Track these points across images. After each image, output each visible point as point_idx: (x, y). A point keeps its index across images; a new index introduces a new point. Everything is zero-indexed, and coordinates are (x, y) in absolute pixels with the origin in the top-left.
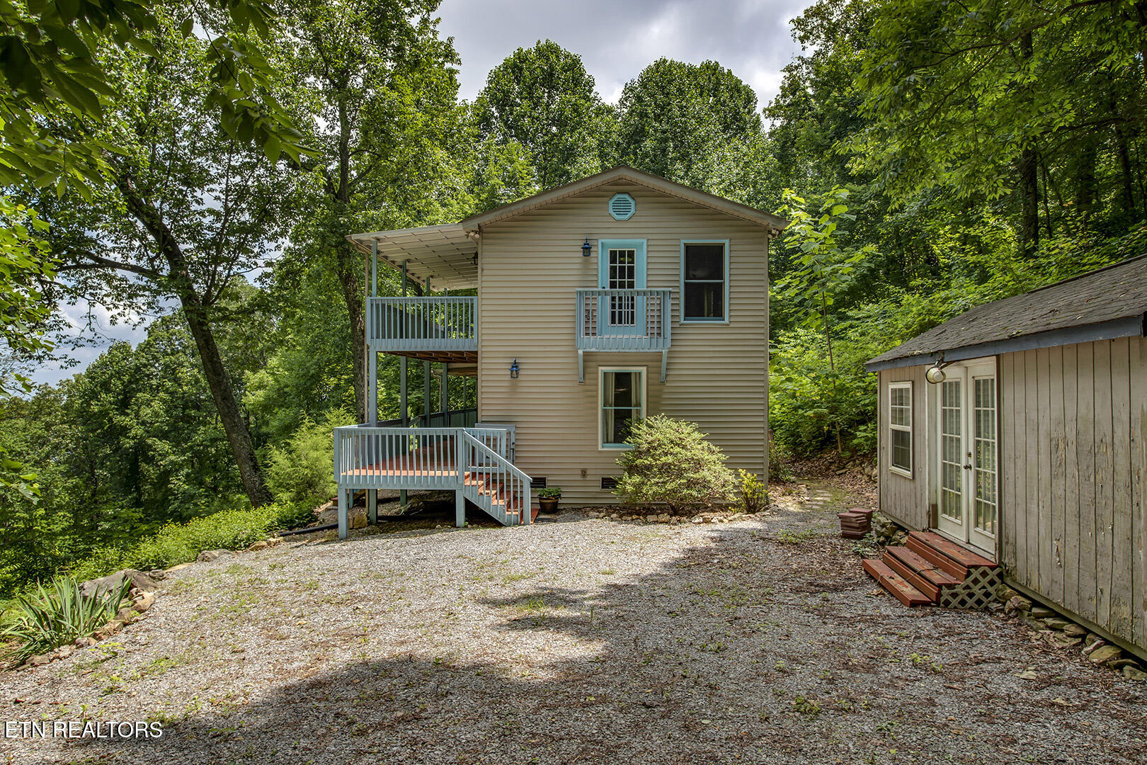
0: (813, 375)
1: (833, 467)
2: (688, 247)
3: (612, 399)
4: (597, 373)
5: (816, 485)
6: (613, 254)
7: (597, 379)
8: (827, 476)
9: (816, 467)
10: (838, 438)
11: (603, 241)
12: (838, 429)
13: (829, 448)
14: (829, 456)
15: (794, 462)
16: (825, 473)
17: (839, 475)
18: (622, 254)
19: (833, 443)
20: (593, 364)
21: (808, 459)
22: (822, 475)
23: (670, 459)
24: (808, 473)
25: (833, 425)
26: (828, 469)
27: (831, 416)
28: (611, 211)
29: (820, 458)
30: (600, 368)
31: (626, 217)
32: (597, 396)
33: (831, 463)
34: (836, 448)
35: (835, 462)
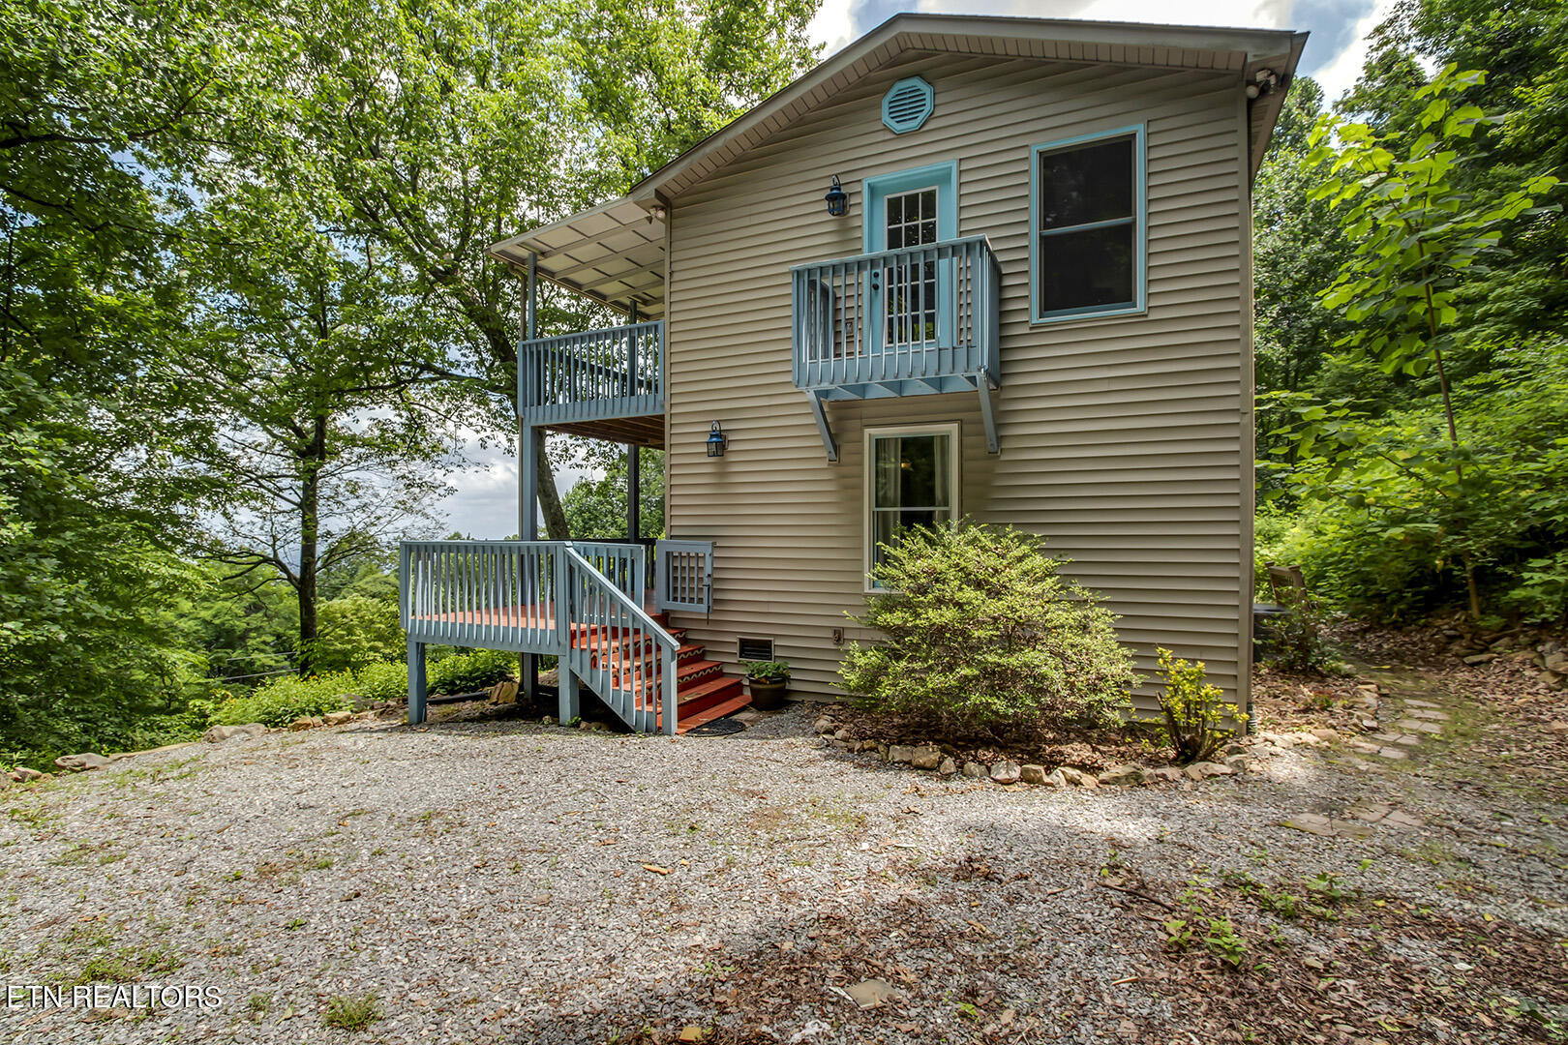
0: (1401, 455)
1: (1455, 648)
2: (1048, 160)
3: (894, 490)
4: (861, 441)
5: (1409, 683)
6: (894, 206)
7: (862, 453)
8: (1439, 666)
9: (1414, 644)
10: (1471, 588)
11: (872, 180)
12: (1470, 566)
13: (1447, 608)
14: (1445, 625)
15: (1365, 631)
16: (1436, 658)
17: (1473, 665)
18: (912, 200)
19: (1458, 597)
20: (856, 423)
21: (1396, 627)
22: (1427, 663)
23: (949, 614)
24: (1392, 655)
25: (1457, 559)
26: (1442, 649)
27: (1450, 538)
28: (886, 118)
29: (1425, 626)
30: (867, 431)
31: (913, 124)
32: (861, 487)
33: (1451, 639)
34: (1465, 608)
35: (1461, 637)
